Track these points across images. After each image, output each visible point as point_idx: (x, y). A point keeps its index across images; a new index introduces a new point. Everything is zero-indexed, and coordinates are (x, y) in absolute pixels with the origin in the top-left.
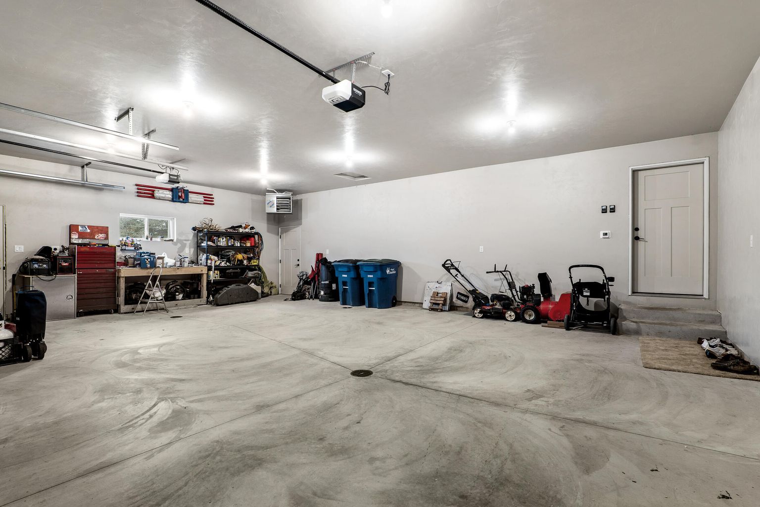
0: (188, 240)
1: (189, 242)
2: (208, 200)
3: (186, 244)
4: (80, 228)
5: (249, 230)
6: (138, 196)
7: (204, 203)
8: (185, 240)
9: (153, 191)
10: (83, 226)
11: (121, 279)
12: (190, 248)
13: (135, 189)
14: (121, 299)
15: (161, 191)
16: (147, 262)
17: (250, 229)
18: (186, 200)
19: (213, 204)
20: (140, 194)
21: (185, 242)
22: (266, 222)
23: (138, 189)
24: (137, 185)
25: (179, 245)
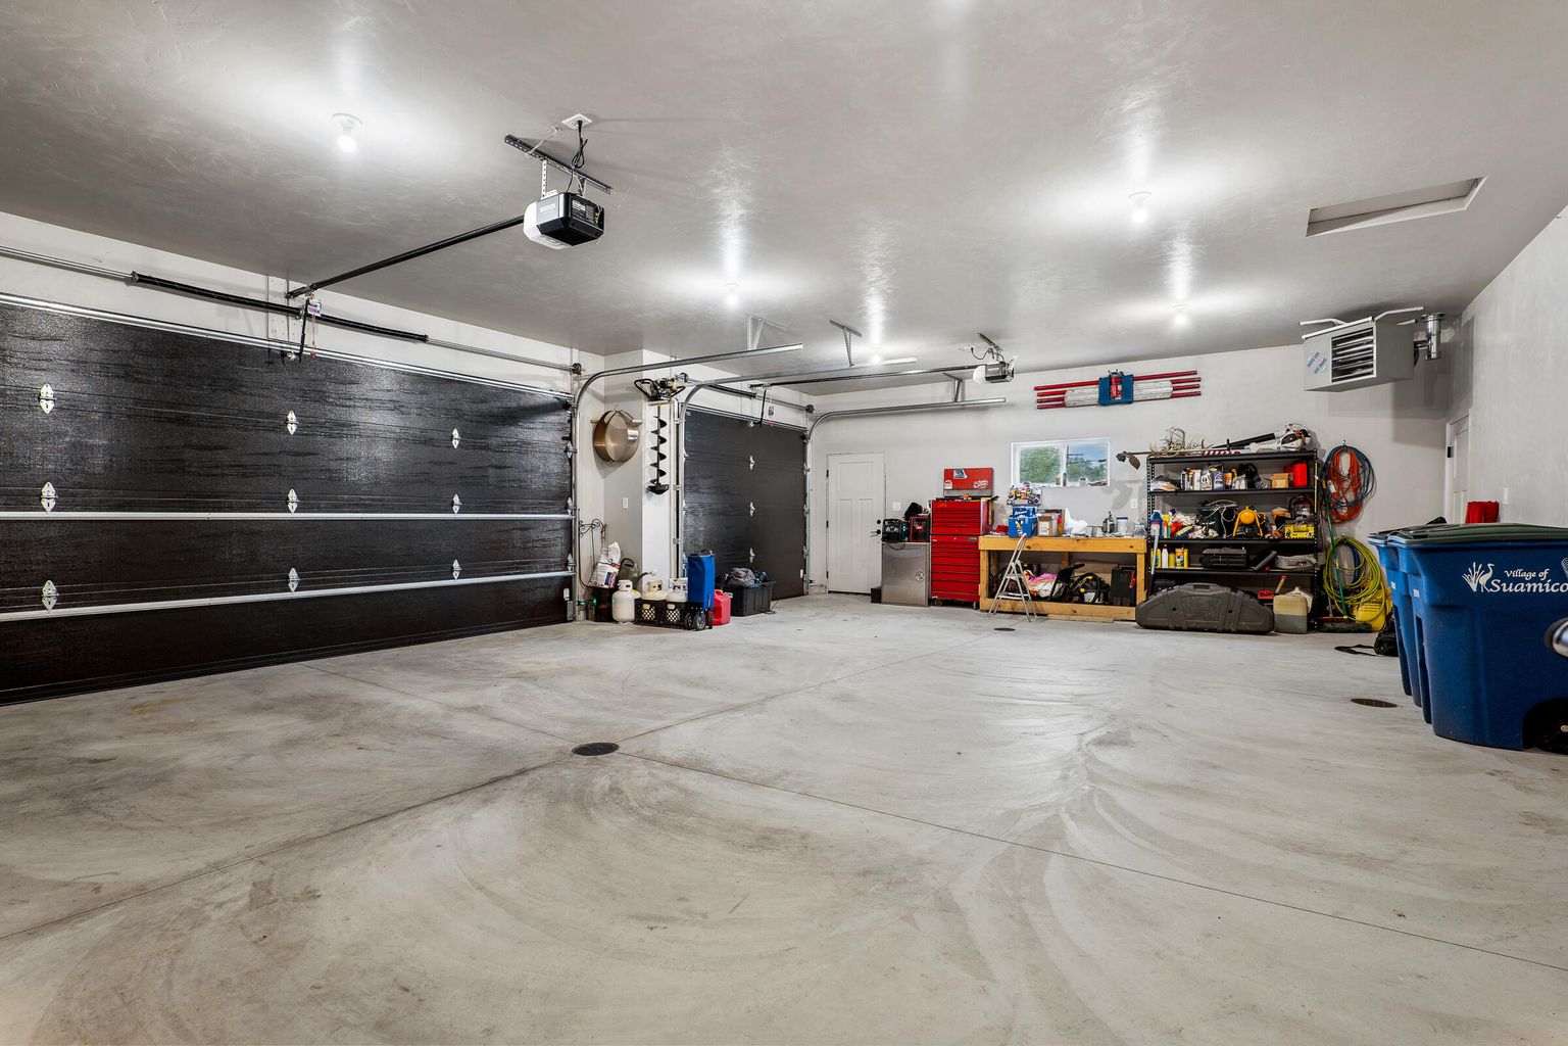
0: (1136, 482)
1: (1140, 484)
2: (1185, 386)
3: (1131, 489)
4: (955, 474)
5: (1280, 445)
6: (1040, 408)
7: (1173, 396)
8: (1131, 482)
9: (1064, 393)
10: (960, 471)
11: (981, 553)
12: (1140, 498)
13: (1034, 396)
14: (982, 588)
15: (1077, 390)
16: (1019, 526)
17: (1283, 443)
18: (1128, 398)
19: (1199, 394)
20: (1043, 405)
21: (1129, 485)
22: (1389, 411)
23: (1039, 395)
24: (1036, 389)
25: (1116, 493)
